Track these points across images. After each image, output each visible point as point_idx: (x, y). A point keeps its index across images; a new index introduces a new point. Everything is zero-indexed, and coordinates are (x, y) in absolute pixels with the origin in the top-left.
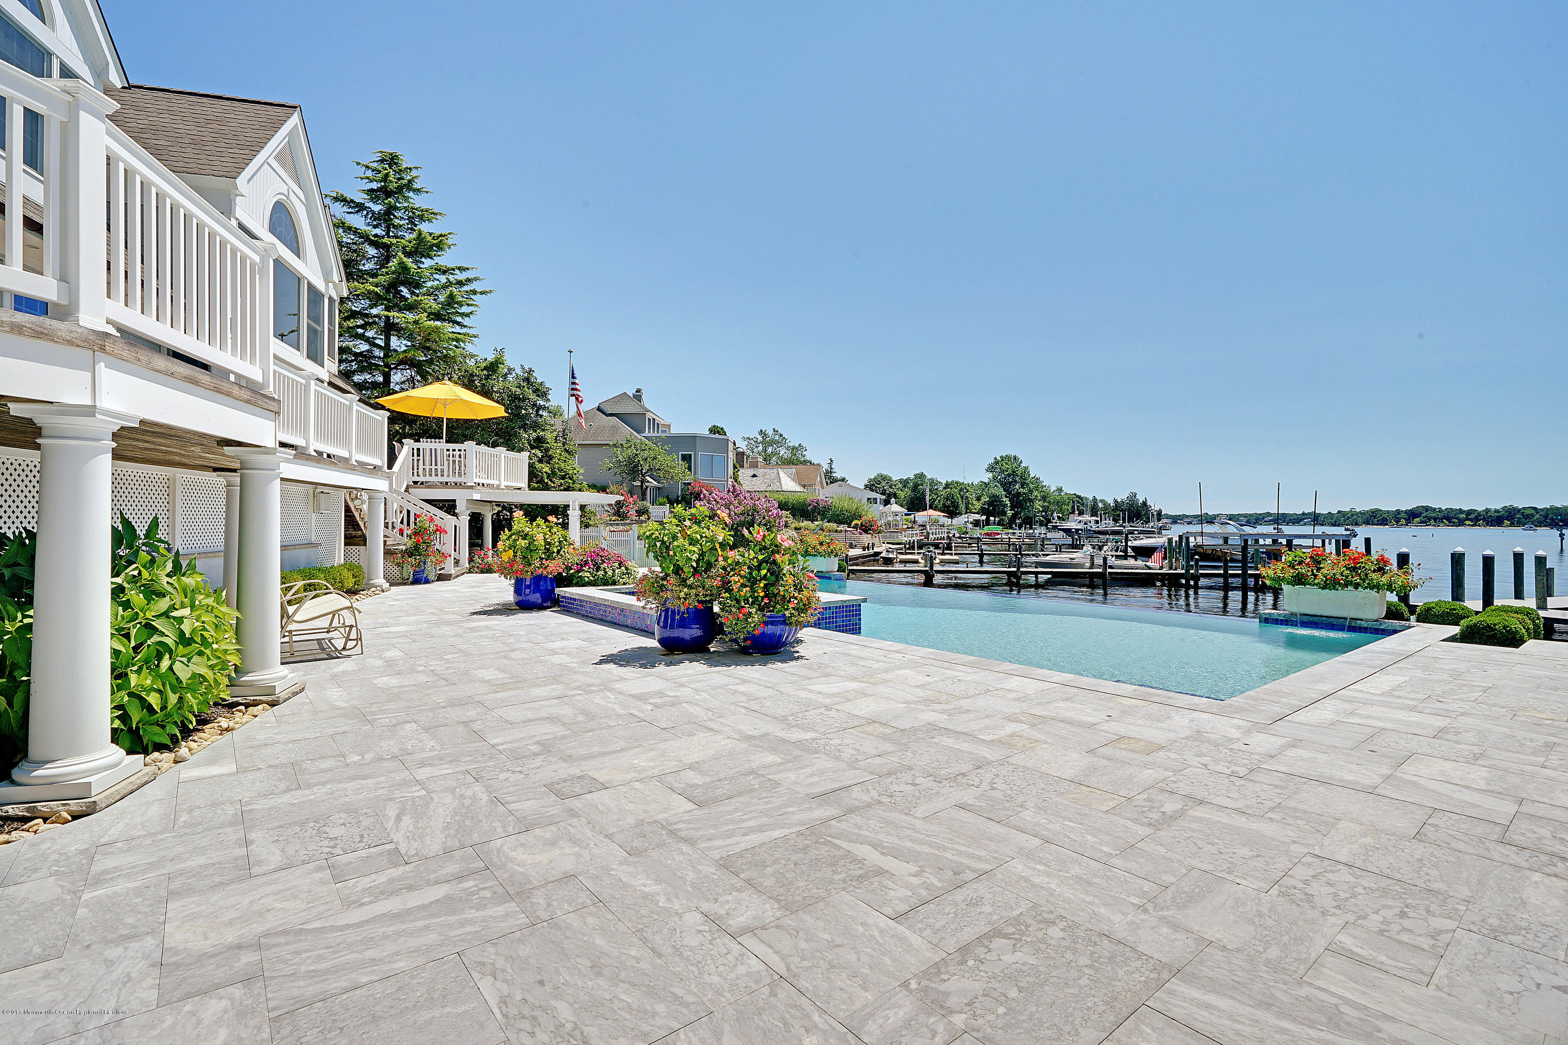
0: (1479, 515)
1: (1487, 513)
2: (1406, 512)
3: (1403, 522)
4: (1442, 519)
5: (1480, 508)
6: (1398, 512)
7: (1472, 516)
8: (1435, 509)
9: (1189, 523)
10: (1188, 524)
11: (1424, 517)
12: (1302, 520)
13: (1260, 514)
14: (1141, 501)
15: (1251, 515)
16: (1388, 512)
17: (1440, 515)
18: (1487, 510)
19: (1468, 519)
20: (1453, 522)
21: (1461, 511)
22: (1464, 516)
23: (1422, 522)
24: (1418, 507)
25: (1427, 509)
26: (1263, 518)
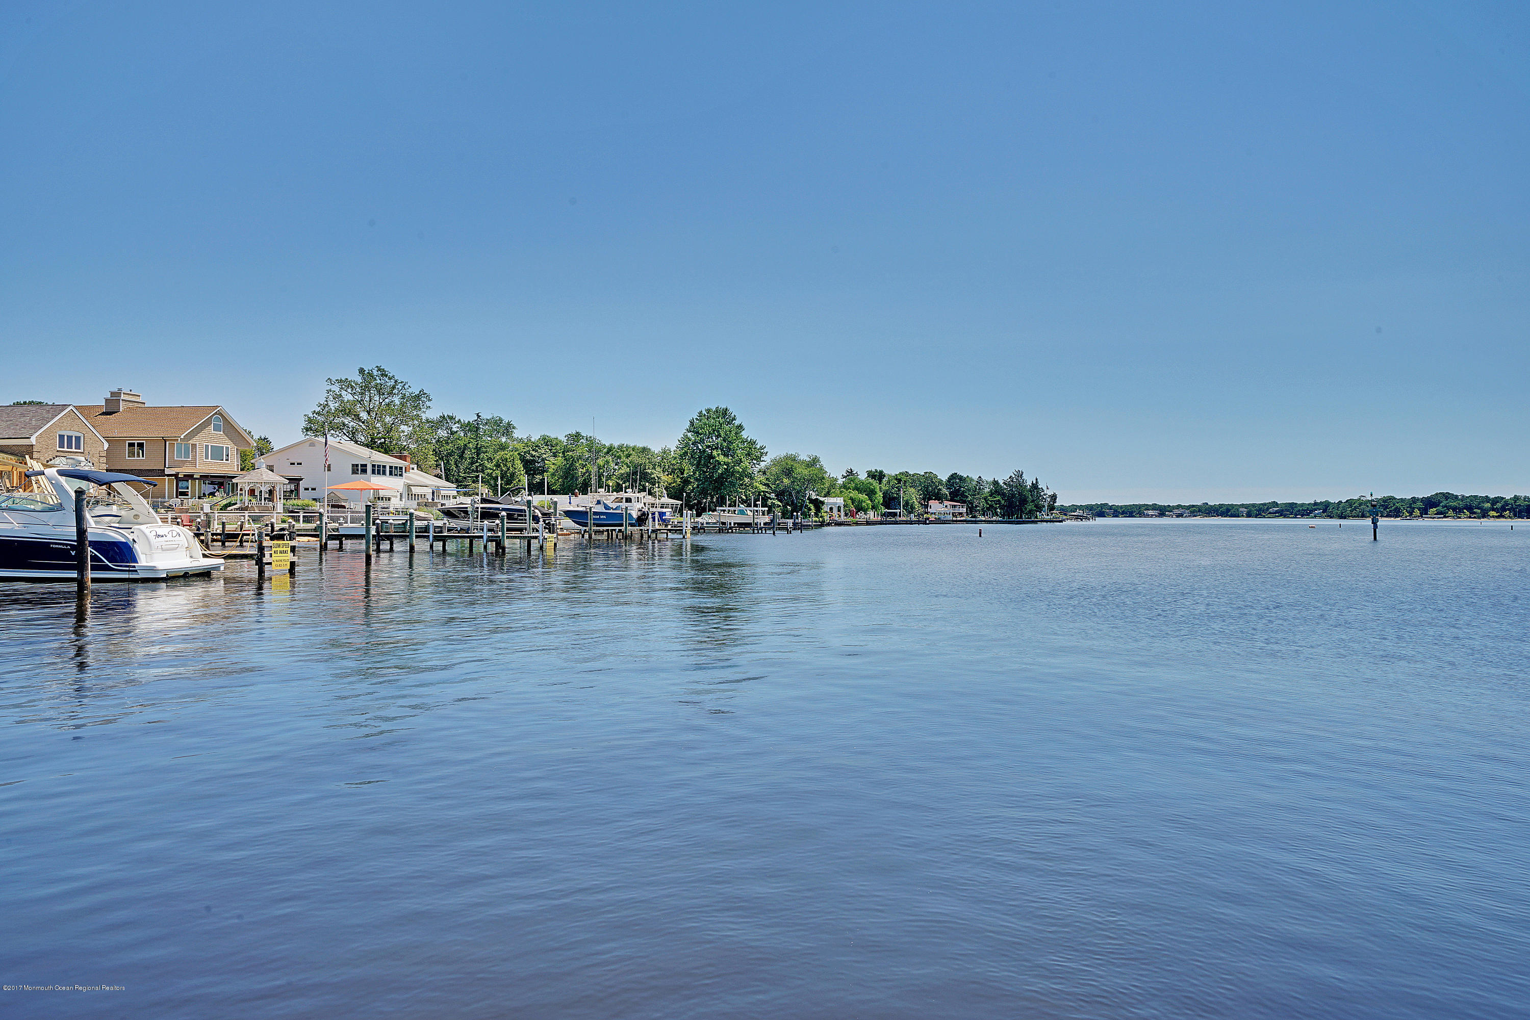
0: (1506, 503)
1: (1515, 502)
2: (1423, 500)
3: (1417, 512)
4: (1463, 509)
5: (1508, 496)
6: (1414, 500)
7: (1499, 505)
8: (1456, 497)
9: (1180, 516)
10: (1178, 516)
11: (1443, 507)
12: (1311, 511)
13: (1264, 504)
14: (1029, 483)
15: (1254, 505)
16: (1402, 500)
17: (1462, 504)
18: (1516, 498)
19: (1493, 510)
20: (1475, 513)
21: (1487, 499)
22: (1488, 505)
23: (1441, 513)
24: (1437, 494)
25: (1447, 496)
26: (1268, 509)
